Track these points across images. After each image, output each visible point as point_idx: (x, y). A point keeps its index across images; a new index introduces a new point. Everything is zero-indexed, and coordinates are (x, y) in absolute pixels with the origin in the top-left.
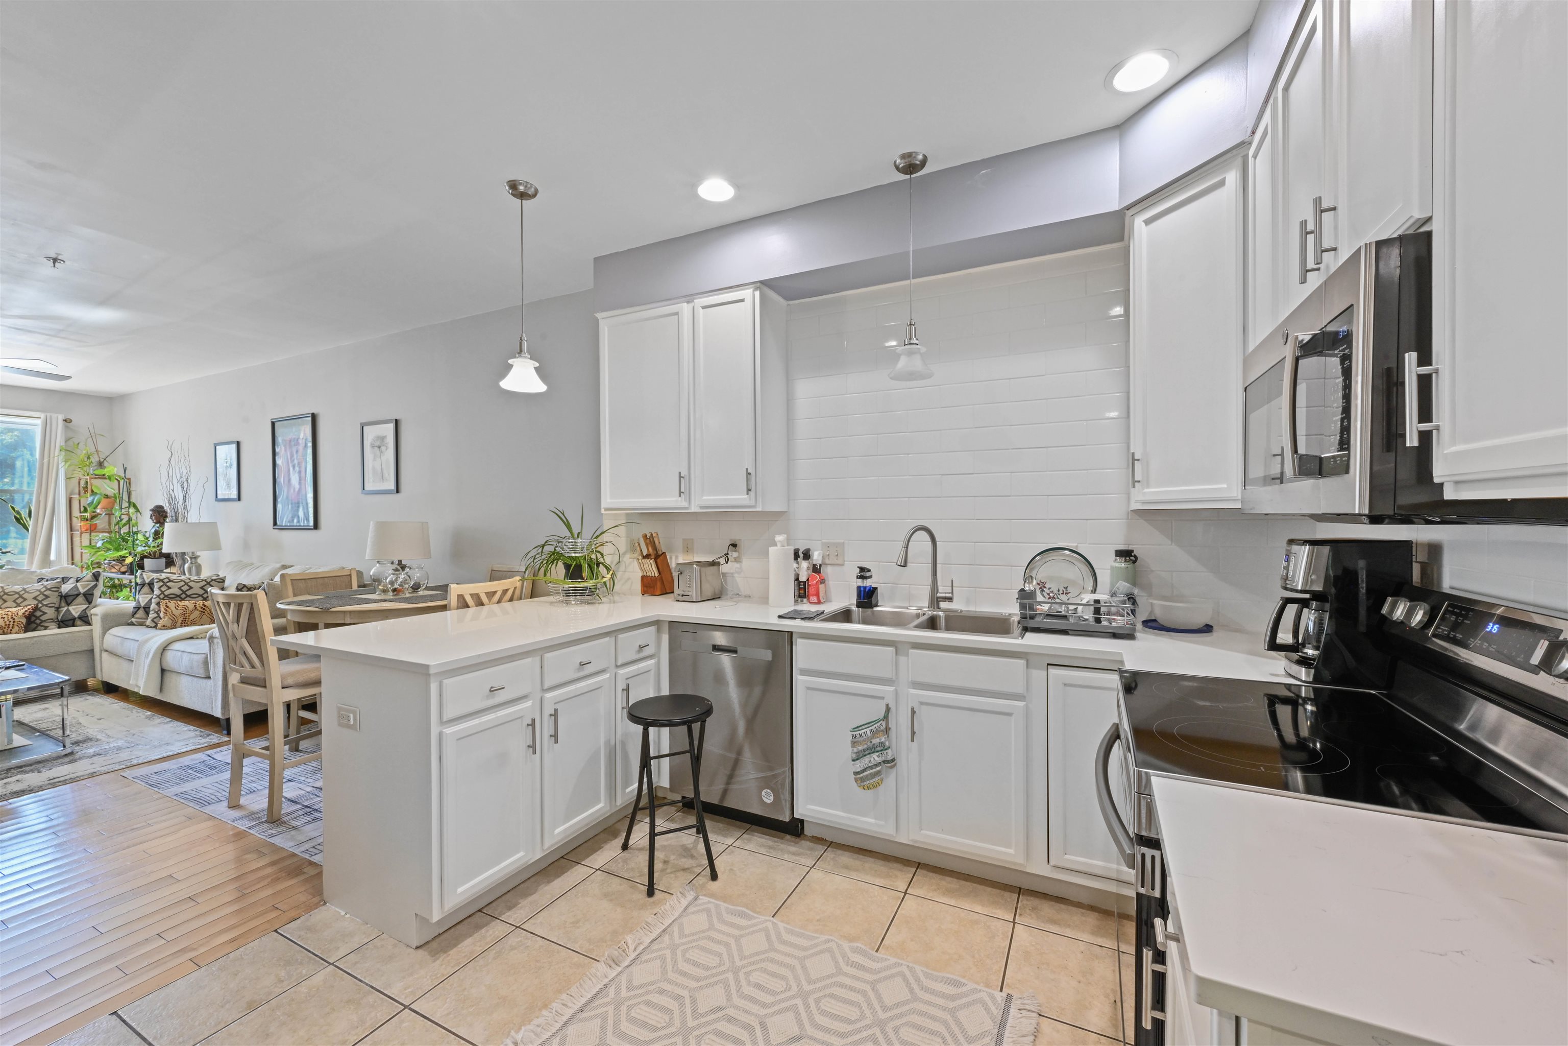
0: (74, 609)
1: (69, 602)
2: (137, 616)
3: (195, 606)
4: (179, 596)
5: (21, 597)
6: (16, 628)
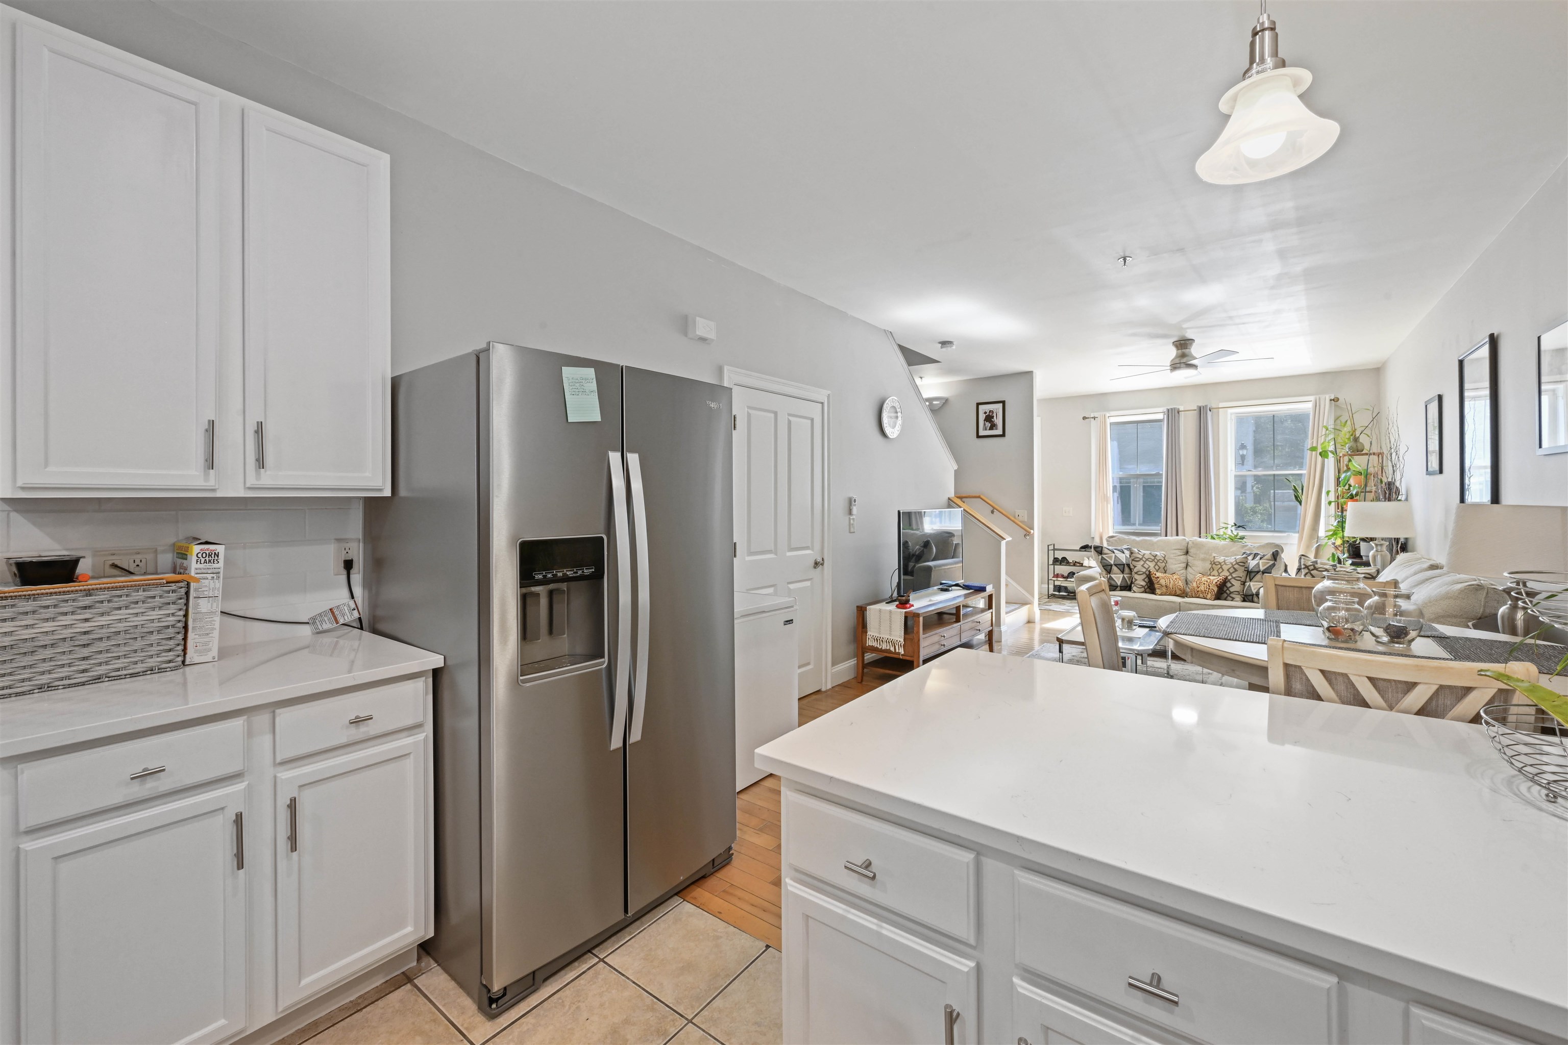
0: (1254, 585)
1: (1251, 578)
5: (1221, 567)
6: (1210, 594)
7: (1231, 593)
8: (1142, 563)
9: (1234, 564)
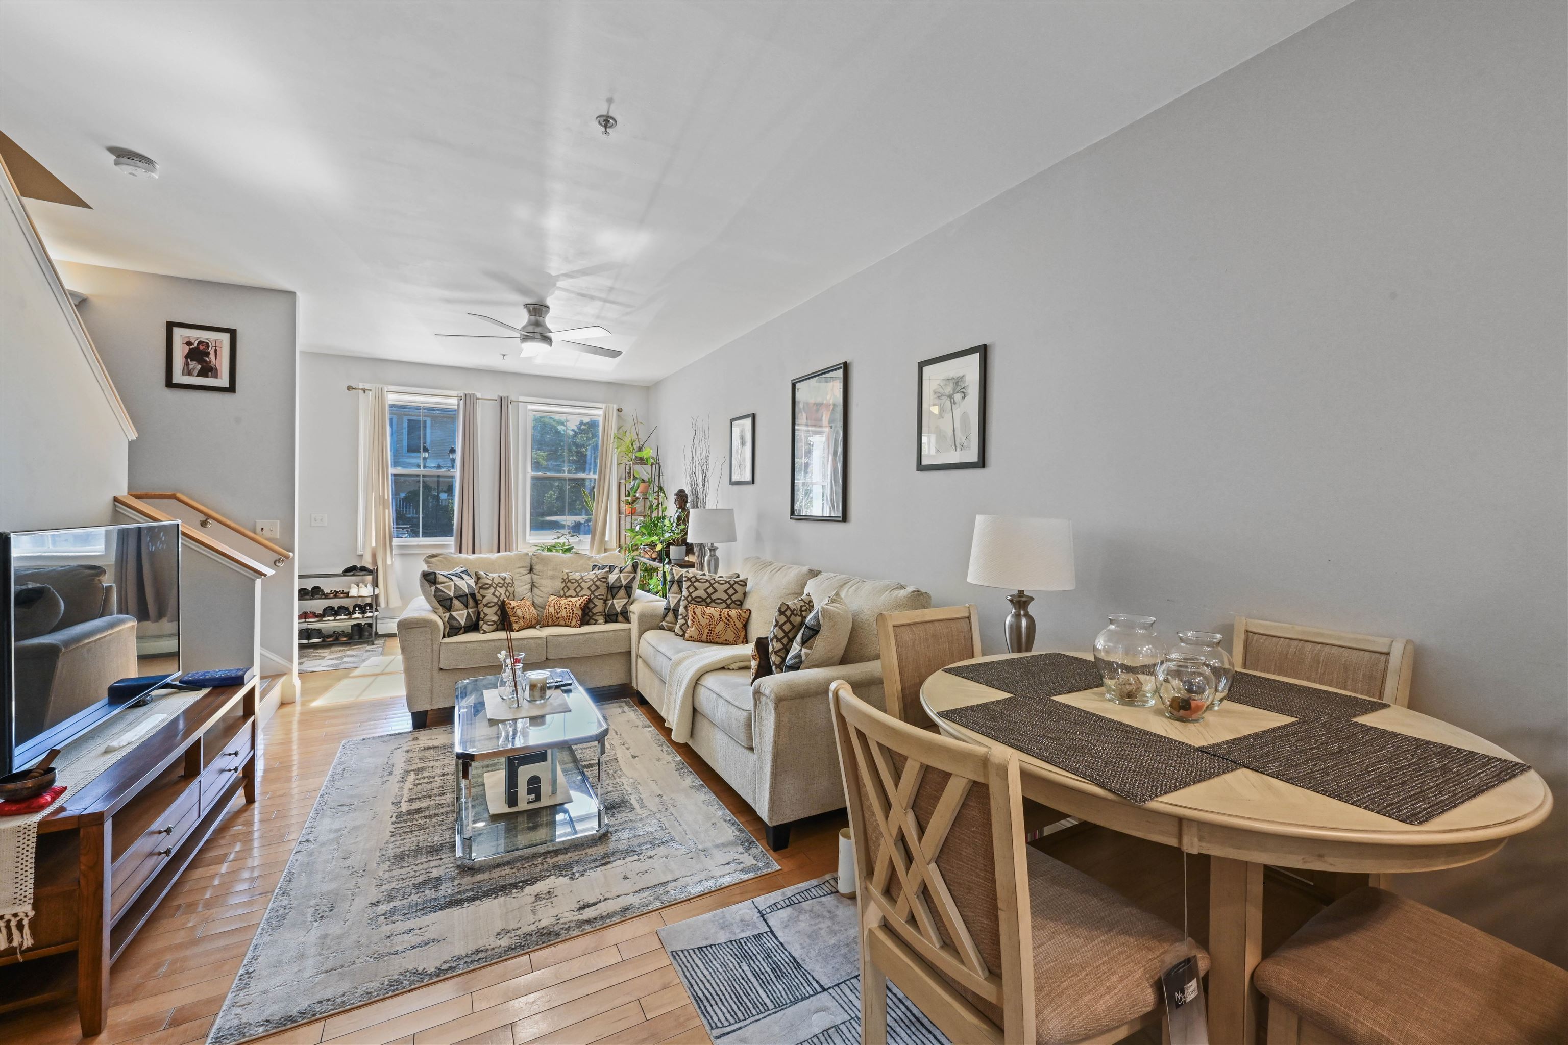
0: (617, 603)
1: (614, 594)
2: (667, 619)
3: (720, 615)
4: (704, 600)
5: (579, 585)
6: (574, 620)
7: (594, 614)
8: (492, 590)
9: (595, 580)
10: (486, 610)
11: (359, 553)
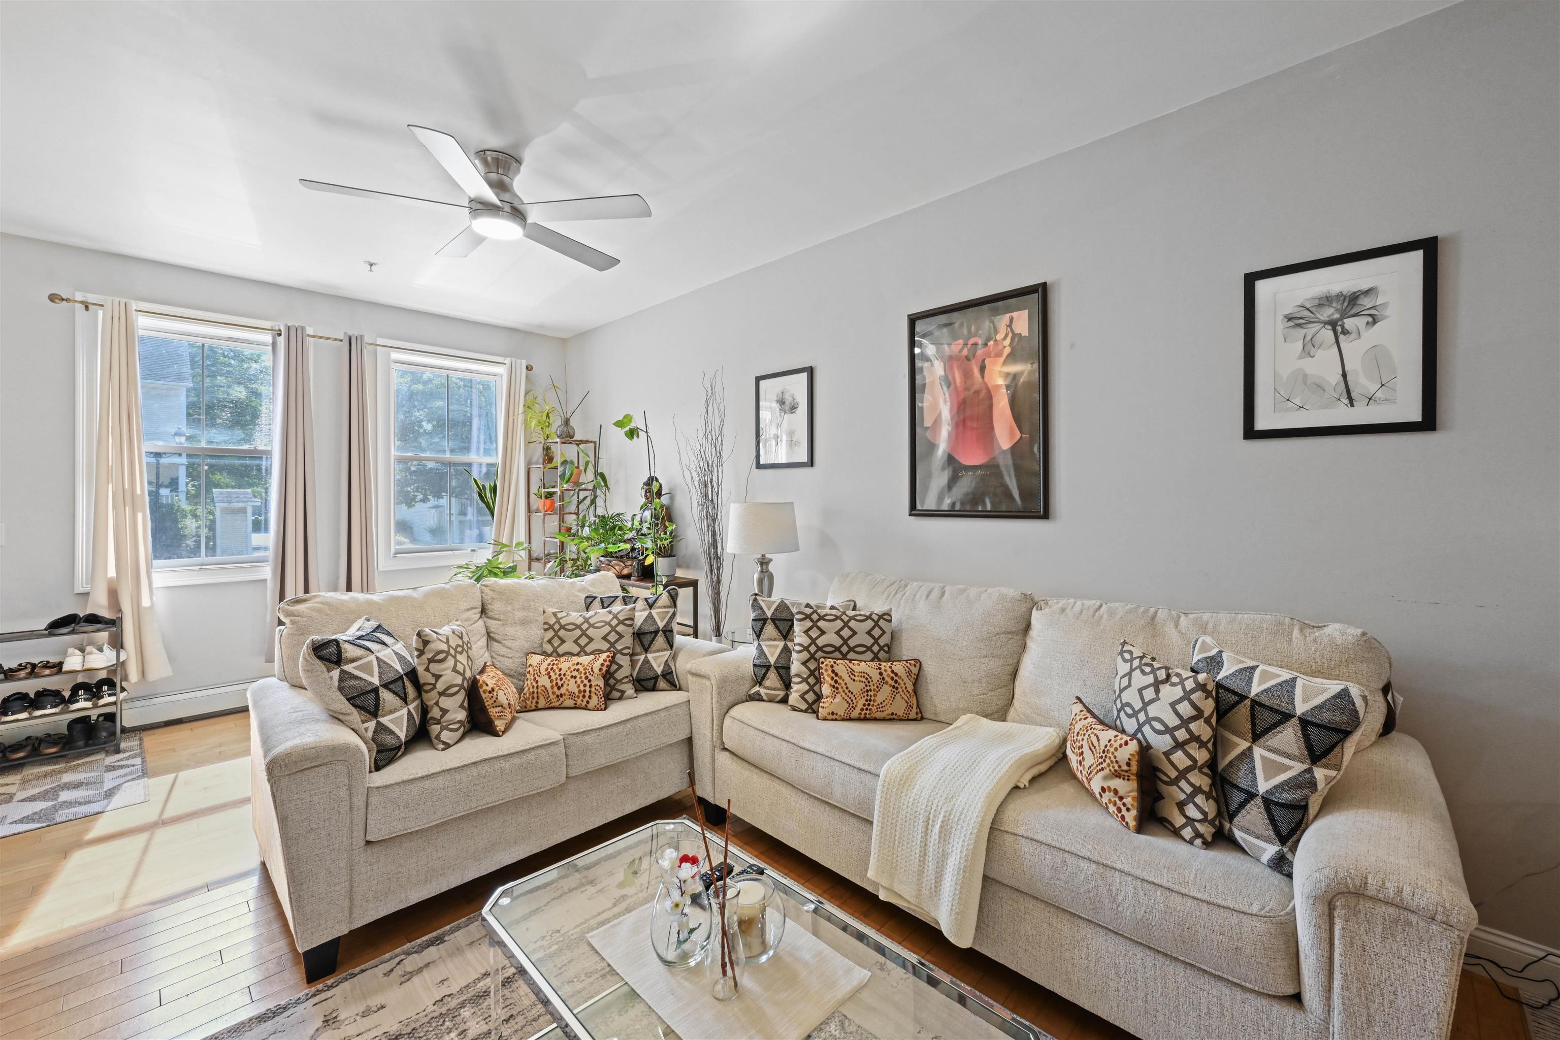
0: (655, 659)
1: (646, 644)
3: (881, 674)
4: (838, 649)
5: (584, 633)
6: (594, 698)
7: (620, 683)
8: (450, 662)
9: (614, 622)
10: (445, 702)
11: (79, 589)
